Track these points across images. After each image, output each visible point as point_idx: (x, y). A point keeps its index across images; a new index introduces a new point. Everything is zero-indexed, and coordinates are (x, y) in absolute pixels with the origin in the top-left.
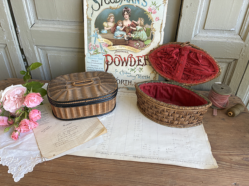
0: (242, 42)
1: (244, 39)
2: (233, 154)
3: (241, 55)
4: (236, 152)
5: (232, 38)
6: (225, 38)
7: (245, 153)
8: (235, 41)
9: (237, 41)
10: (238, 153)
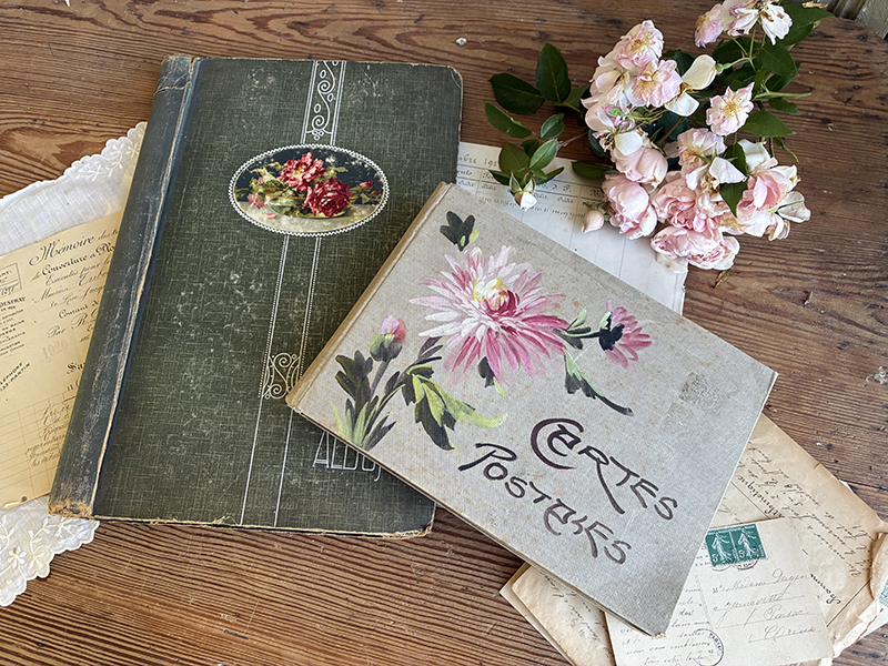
2: (748, 269)
4: (761, 264)
7: (791, 271)
10: (764, 270)
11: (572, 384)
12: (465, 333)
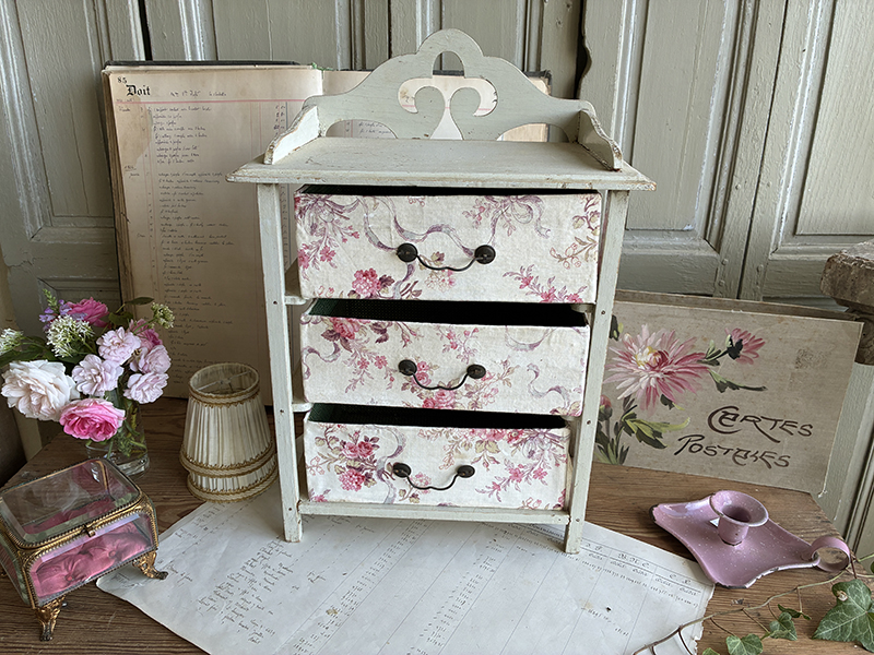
0: (715, 254)
1: (717, 248)
3: (716, 284)
5: (690, 247)
6: (674, 247)
8: (697, 253)
9: (703, 253)
11: (721, 387)
12: (644, 386)
